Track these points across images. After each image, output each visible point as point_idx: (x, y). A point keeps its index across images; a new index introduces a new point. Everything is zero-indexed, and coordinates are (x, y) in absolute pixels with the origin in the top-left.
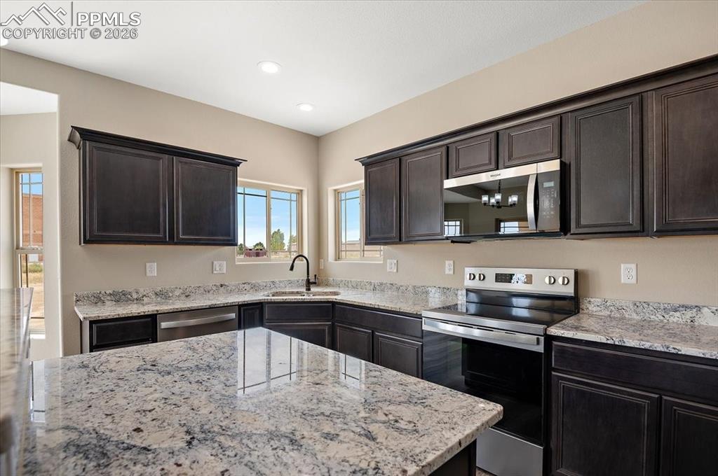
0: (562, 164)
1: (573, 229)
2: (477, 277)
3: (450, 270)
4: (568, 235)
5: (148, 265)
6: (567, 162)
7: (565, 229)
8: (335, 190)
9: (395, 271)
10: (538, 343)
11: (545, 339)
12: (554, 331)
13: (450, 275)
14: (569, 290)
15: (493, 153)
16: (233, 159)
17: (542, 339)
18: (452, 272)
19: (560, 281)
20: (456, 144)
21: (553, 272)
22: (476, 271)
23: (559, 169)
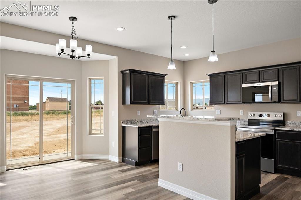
0: (279, 83)
1: (282, 101)
2: (252, 115)
3: (242, 113)
4: (281, 103)
5: (138, 111)
6: (280, 81)
7: (280, 101)
8: (191, 83)
9: (220, 114)
10: (272, 132)
11: (274, 130)
12: (277, 128)
13: (242, 115)
14: (282, 119)
15: (258, 77)
16: (163, 74)
17: (273, 130)
18: (242, 114)
19: (279, 116)
20: (246, 73)
21: (277, 113)
22: (252, 113)
23: (278, 84)
